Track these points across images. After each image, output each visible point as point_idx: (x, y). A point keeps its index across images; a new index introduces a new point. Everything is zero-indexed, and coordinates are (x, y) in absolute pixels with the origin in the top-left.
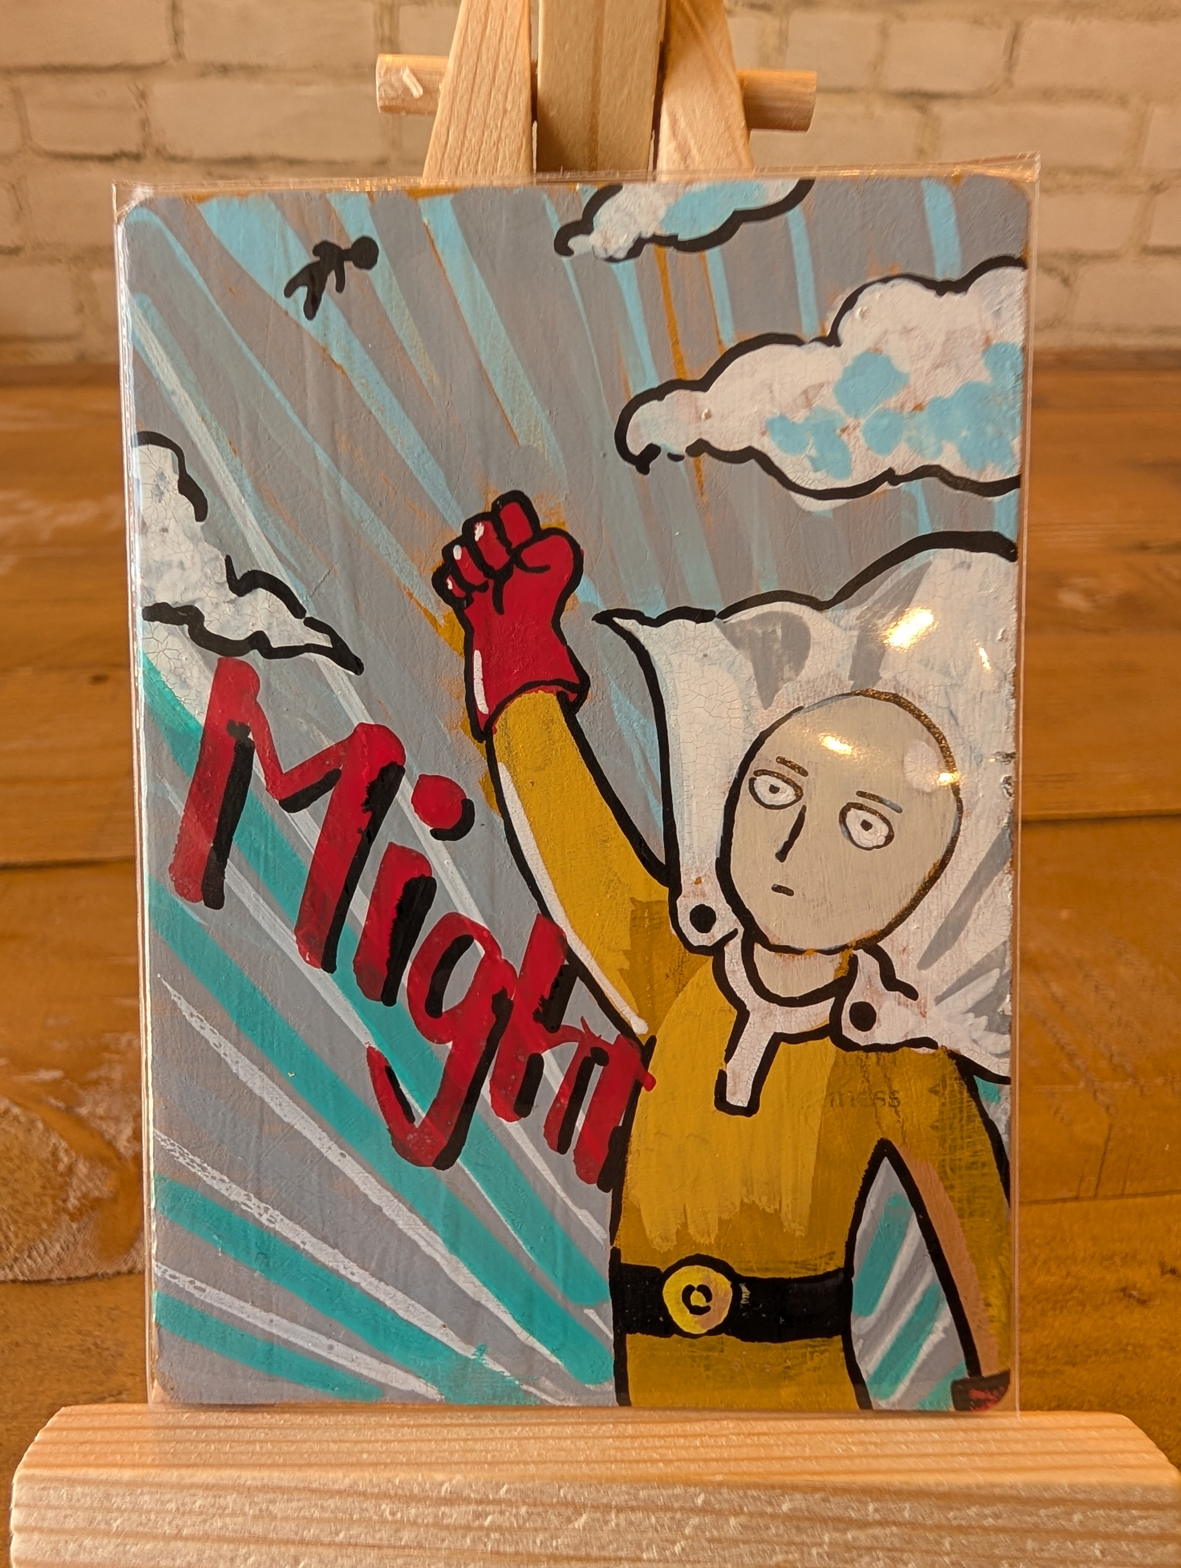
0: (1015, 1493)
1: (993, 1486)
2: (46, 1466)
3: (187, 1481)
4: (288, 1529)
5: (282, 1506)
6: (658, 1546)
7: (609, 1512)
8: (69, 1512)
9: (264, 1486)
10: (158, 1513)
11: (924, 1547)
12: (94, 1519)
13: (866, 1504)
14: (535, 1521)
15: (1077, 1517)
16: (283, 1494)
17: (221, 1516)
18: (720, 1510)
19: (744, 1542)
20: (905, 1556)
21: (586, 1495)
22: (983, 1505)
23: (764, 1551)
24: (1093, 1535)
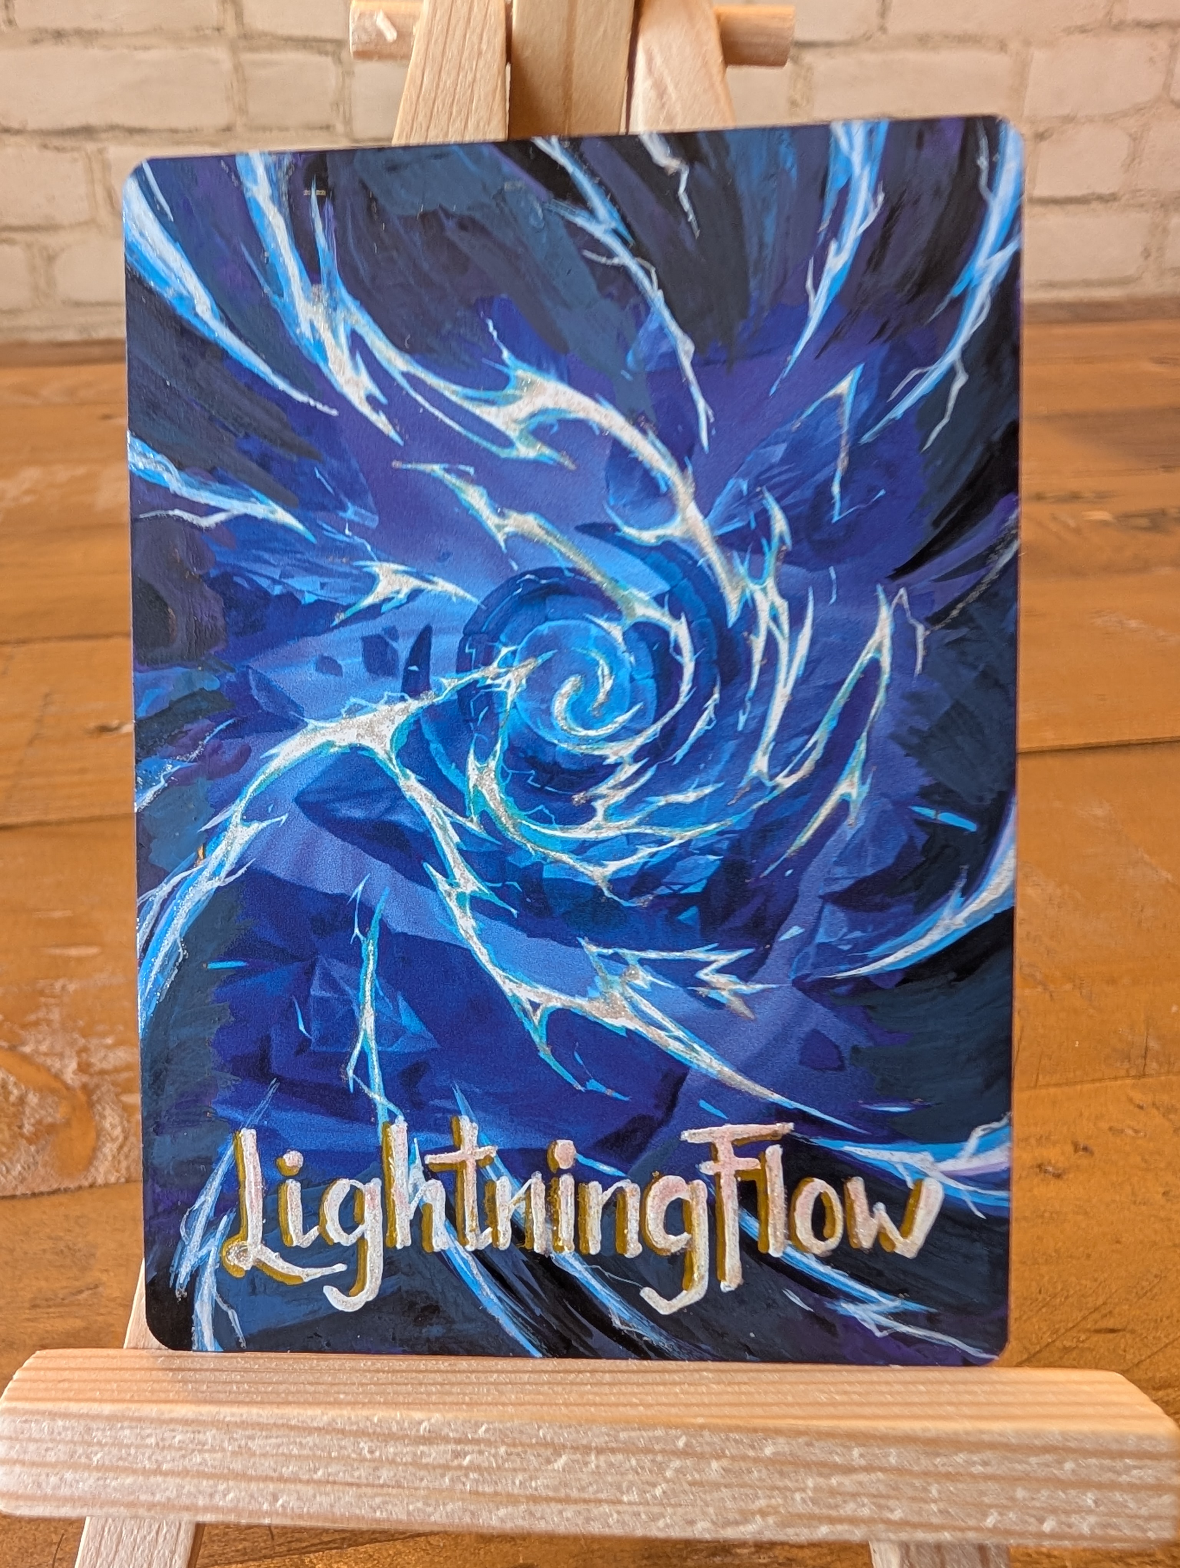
0: (1005, 1440)
1: (982, 1432)
2: (26, 1399)
3: (167, 1416)
4: (266, 1466)
5: (261, 1442)
6: (638, 1488)
7: (588, 1454)
8: (50, 1445)
9: (243, 1422)
10: (138, 1447)
11: (910, 1492)
12: (75, 1452)
13: (850, 1449)
14: (513, 1461)
15: (1069, 1466)
16: (262, 1430)
17: (200, 1451)
18: (702, 1454)
19: (726, 1487)
20: (891, 1503)
21: (566, 1436)
22: (972, 1452)
23: (747, 1495)
24: (1085, 1485)
